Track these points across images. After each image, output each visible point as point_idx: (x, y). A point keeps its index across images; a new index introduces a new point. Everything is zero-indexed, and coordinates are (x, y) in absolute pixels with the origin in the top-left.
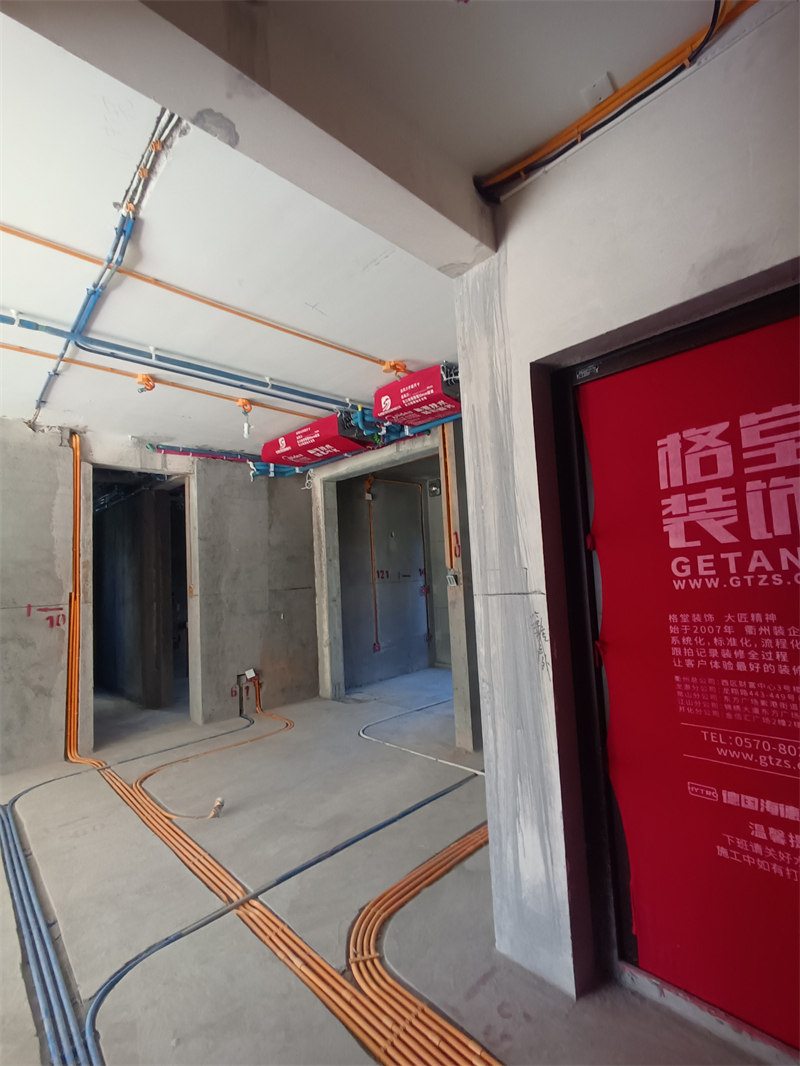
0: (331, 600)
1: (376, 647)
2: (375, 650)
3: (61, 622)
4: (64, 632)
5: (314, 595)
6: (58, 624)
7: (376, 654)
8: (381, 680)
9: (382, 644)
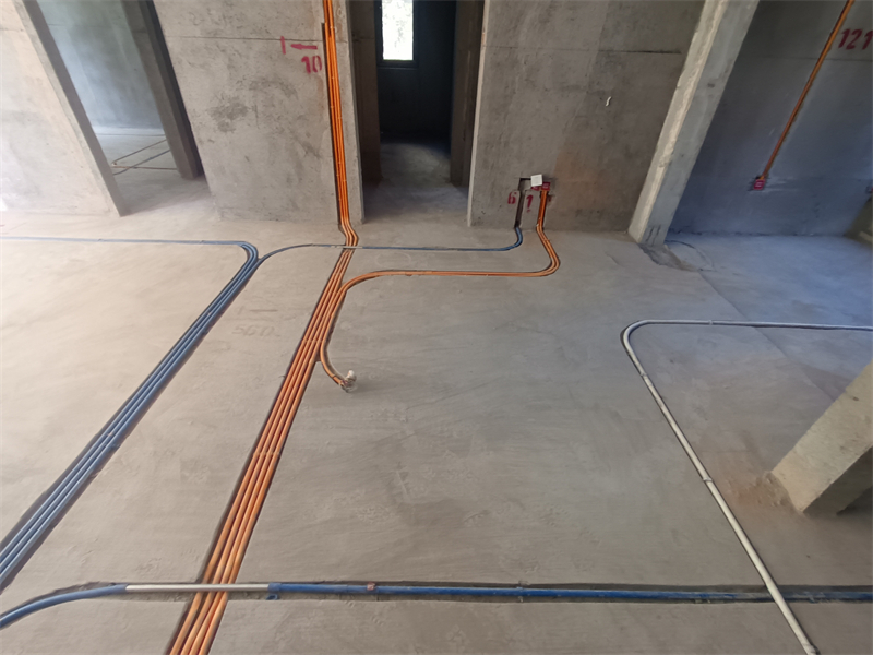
0: (706, 84)
1: (758, 183)
2: (754, 187)
3: (318, 67)
4: (321, 81)
5: (679, 70)
6: (315, 70)
7: (752, 192)
8: (739, 234)
9: (772, 179)
